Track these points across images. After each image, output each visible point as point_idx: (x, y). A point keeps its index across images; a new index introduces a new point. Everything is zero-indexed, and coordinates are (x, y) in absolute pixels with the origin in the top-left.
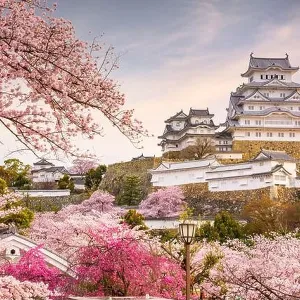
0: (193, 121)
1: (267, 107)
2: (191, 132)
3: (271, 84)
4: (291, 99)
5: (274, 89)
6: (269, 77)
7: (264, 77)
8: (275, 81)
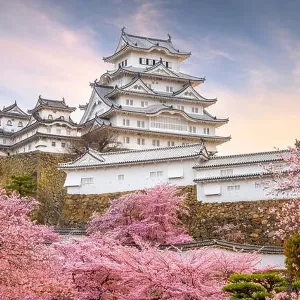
0: (45, 114)
1: (151, 104)
2: (42, 130)
3: (154, 71)
4: (182, 95)
5: (159, 79)
6: (151, 62)
7: (144, 62)
8: (161, 67)
